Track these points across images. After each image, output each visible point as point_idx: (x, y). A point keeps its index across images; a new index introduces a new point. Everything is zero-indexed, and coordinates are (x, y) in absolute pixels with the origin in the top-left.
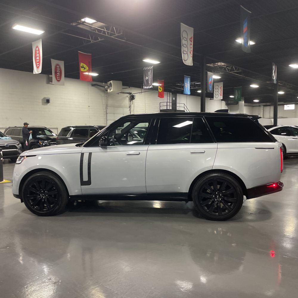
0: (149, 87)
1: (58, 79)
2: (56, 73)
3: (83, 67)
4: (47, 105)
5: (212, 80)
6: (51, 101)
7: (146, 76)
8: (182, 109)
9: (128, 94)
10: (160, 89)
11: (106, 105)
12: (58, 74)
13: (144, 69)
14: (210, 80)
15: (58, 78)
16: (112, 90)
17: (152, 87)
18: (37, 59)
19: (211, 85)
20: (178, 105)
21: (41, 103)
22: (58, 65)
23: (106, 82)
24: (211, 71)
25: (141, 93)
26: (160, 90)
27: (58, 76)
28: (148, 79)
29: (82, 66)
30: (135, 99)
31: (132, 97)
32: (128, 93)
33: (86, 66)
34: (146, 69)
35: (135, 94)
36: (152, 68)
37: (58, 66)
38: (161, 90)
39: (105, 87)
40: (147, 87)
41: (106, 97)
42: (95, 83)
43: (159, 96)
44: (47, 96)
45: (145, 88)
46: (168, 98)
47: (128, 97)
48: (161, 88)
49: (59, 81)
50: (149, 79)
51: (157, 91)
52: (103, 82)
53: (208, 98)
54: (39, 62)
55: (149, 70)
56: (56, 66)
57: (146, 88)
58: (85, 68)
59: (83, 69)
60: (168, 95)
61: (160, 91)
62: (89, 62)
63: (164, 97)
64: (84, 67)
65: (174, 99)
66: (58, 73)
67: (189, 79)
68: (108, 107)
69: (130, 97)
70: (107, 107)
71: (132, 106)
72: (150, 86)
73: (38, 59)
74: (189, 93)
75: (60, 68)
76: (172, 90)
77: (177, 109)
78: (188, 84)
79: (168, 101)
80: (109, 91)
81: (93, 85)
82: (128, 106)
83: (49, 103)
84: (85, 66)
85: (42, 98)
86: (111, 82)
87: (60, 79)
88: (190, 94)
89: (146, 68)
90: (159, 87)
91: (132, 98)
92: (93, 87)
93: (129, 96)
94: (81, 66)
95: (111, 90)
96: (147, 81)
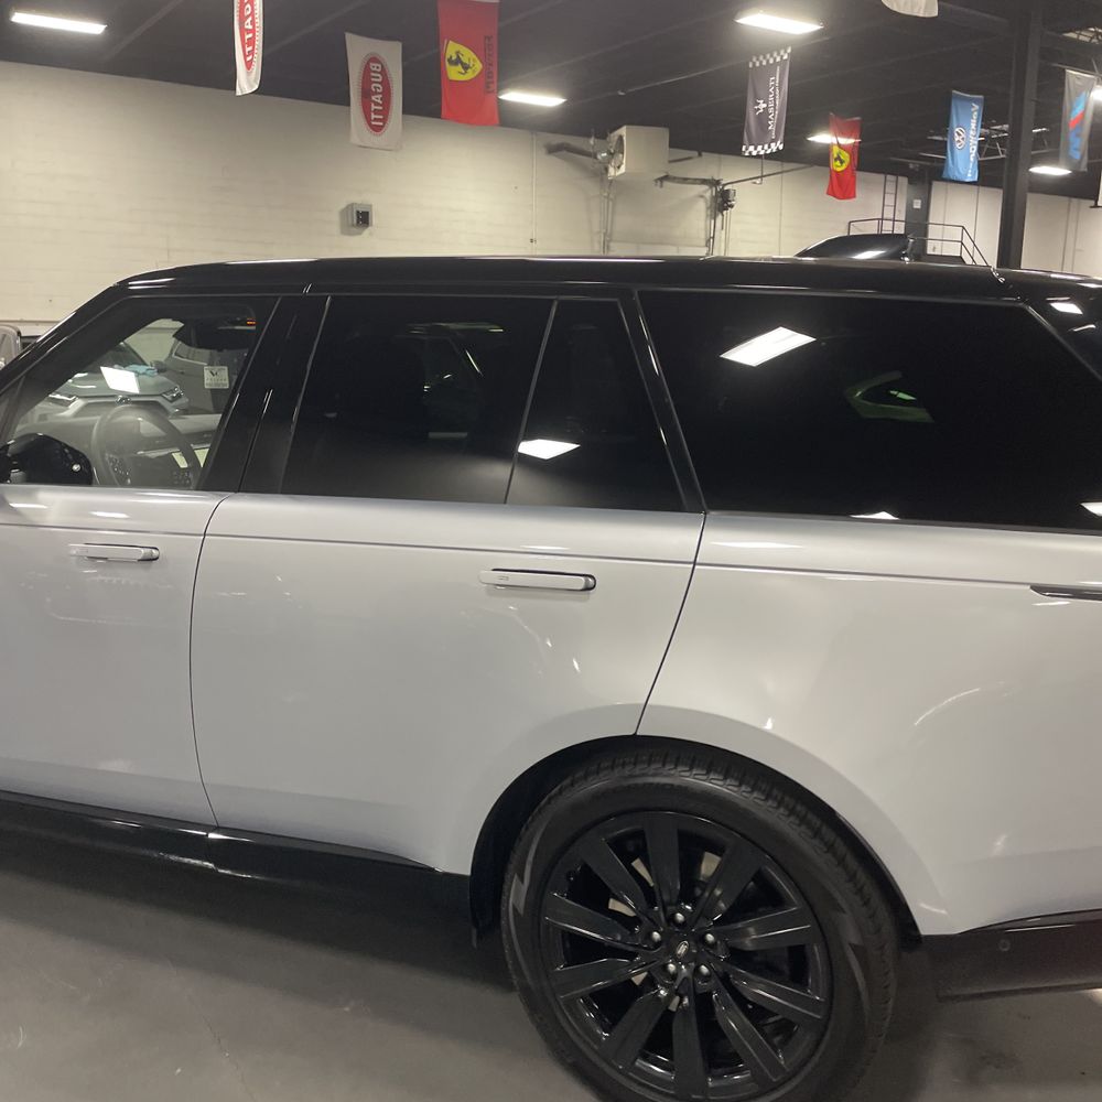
0: (766, 147)
1: (375, 120)
2: (366, 94)
3: (458, 61)
4: (360, 234)
5: (1085, 108)
6: (374, 219)
7: (757, 97)
8: (952, 250)
9: (705, 187)
10: (838, 158)
11: (605, 234)
12: (377, 98)
13: (751, 65)
14: (1078, 110)
15: (373, 116)
16: (623, 169)
17: (781, 147)
18: (246, 27)
19: (1078, 135)
20: (933, 231)
21: (336, 228)
22: (374, 59)
23: (602, 135)
24: (1086, 66)
25: (758, 181)
26: (838, 163)
27: (373, 107)
28: (766, 109)
29: (454, 58)
30: (732, 206)
31: (720, 200)
32: (704, 182)
33: (474, 56)
34: (761, 62)
35: (735, 186)
36: (785, 57)
37: (374, 67)
38: (842, 162)
39: (596, 158)
40: (760, 148)
41: (608, 197)
42: (557, 139)
43: (831, 192)
44: (360, 199)
45: (751, 156)
46: (890, 200)
47: (702, 197)
48: (845, 156)
49: (377, 129)
50: (771, 111)
51: (827, 169)
52: (589, 136)
53: (1083, 201)
54: (252, 42)
55: (770, 68)
56: (368, 63)
57: (754, 153)
58: (466, 67)
59: (459, 68)
60: (890, 188)
61: (839, 169)
62: (489, 38)
63: (854, 196)
64: (465, 60)
65: (917, 204)
66: (376, 93)
67: (977, 107)
68: (612, 244)
69: (714, 198)
70: (609, 241)
71: (720, 235)
72: (773, 141)
73: (250, 27)
74: (971, 174)
75: (384, 72)
76: (911, 166)
77: (930, 251)
78: (967, 129)
79: (889, 214)
80: (612, 171)
81: (553, 150)
82: (702, 236)
83: (370, 228)
84: (468, 55)
85: (343, 206)
86: (623, 131)
87: (384, 120)
88: (976, 179)
89: (761, 58)
90: (836, 150)
91: (722, 202)
92: (553, 159)
93: (708, 195)
94: (448, 56)
95: (619, 167)
96: (763, 118)
